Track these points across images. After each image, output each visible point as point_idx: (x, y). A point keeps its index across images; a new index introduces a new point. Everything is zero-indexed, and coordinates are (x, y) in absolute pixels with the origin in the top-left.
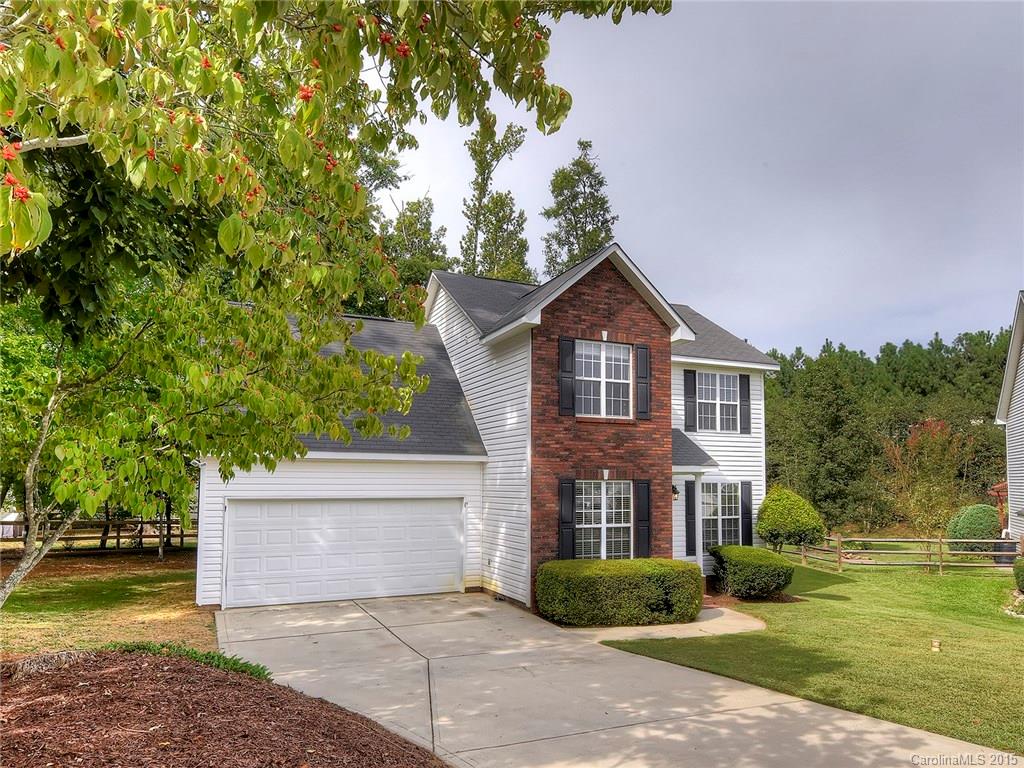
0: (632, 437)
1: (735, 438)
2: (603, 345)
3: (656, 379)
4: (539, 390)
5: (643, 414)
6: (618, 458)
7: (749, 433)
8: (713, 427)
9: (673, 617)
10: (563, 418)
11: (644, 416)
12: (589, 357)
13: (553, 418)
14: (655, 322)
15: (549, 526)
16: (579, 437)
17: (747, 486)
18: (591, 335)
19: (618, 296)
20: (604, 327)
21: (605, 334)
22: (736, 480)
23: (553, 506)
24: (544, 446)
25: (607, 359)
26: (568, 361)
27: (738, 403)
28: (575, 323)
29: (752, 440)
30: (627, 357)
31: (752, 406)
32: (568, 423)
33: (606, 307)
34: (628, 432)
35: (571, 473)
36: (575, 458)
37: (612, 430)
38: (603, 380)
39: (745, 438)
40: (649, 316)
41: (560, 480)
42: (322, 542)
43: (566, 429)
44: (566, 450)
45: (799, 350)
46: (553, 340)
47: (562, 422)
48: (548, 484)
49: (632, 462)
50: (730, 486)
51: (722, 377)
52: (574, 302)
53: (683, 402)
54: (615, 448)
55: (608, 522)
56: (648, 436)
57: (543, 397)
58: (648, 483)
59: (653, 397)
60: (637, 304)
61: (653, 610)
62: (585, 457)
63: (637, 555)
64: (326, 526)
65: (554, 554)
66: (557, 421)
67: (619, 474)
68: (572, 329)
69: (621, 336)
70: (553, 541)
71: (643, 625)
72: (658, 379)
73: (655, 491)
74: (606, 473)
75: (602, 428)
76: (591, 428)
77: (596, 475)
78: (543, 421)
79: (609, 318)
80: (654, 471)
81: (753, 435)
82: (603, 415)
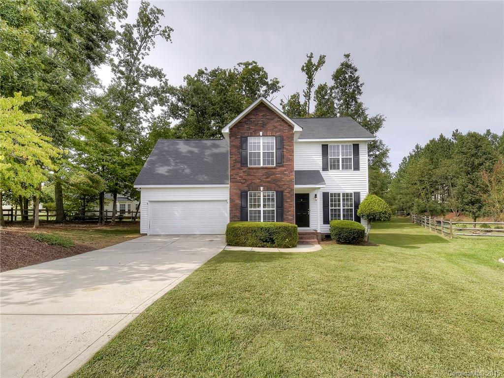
0: (274, 174)
1: (351, 173)
2: (261, 138)
3: (286, 149)
4: (232, 157)
5: (280, 163)
6: (268, 182)
7: (359, 170)
8: (338, 169)
9: (274, 245)
10: (243, 168)
11: (279, 165)
12: (255, 143)
13: (238, 168)
14: (285, 125)
15: (237, 209)
16: (250, 175)
17: (357, 195)
18: (255, 134)
19: (268, 117)
20: (261, 130)
21: (261, 133)
22: (352, 191)
23: (238, 202)
24: (234, 178)
25: (263, 143)
26: (244, 145)
27: (352, 157)
28: (248, 130)
29: (361, 173)
30: (272, 141)
31: (360, 158)
32: (245, 169)
33: (261, 122)
34: (272, 171)
35: (246, 189)
36: (248, 183)
37: (264, 171)
38: (261, 151)
39: (356, 172)
40: (283, 123)
41: (241, 191)
42: (178, 215)
43: (244, 172)
44: (244, 180)
45: (488, 131)
46: (238, 138)
47: (242, 169)
48: (236, 194)
49: (274, 183)
50: (347, 194)
51: (342, 146)
52: (247, 122)
53: (321, 159)
54: (265, 178)
55: (264, 208)
56: (282, 173)
57: (234, 160)
58: (282, 192)
59: (285, 157)
60: (276, 119)
61: (264, 242)
62: (252, 182)
63: (277, 221)
64: (179, 210)
65: (239, 220)
66: (240, 169)
67: (267, 189)
68: (246, 133)
69: (269, 133)
70: (238, 214)
71: (259, 247)
72: (287, 149)
73: (286, 195)
74: (262, 188)
75: (259, 171)
76: (255, 171)
77: (257, 189)
78: (234, 169)
79: (263, 127)
80: (285, 187)
81: (361, 171)
82: (262, 165)
